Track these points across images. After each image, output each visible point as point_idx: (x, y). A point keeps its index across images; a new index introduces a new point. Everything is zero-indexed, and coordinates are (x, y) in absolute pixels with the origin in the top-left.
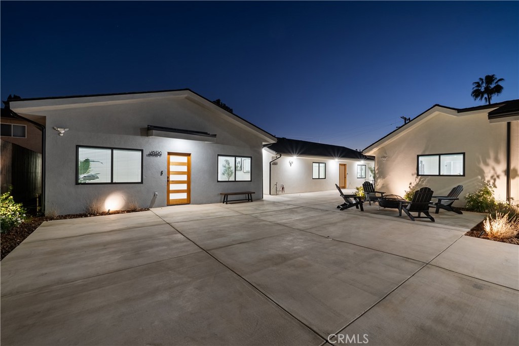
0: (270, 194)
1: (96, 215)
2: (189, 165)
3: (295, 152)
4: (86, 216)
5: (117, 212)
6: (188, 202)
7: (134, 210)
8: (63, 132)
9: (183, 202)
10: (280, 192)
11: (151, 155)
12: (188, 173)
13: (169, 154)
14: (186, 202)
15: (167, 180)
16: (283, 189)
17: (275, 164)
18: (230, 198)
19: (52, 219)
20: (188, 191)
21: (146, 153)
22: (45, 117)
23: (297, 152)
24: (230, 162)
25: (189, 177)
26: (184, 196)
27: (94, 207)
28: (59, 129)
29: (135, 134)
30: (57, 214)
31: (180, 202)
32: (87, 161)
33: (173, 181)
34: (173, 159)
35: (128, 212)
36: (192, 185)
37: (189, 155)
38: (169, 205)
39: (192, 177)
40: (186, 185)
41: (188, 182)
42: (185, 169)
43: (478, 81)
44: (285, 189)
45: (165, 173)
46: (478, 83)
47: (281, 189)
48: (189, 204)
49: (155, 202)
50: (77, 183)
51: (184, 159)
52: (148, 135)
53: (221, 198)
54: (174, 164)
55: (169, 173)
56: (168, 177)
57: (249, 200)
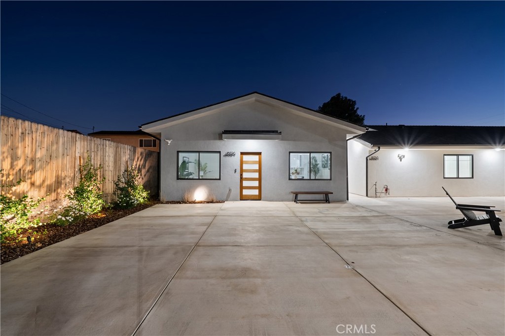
0: (367, 196)
1: (187, 203)
2: (260, 163)
3: (406, 143)
4: (180, 203)
5: (201, 202)
6: (259, 198)
7: (212, 202)
8: (170, 142)
9: (255, 198)
10: (383, 195)
11: (226, 155)
12: (260, 171)
13: (242, 154)
14: (258, 198)
15: (239, 177)
16: (386, 190)
17: (375, 159)
18: (300, 197)
19: (162, 203)
20: (260, 188)
21: (223, 154)
22: (161, 133)
23: (410, 143)
24: (317, 159)
25: (260, 175)
26: (256, 192)
27: (186, 197)
28: (167, 141)
30: (165, 200)
31: (252, 198)
32: (184, 162)
33: (246, 178)
34: (245, 158)
35: (208, 202)
36: (263, 182)
37: (259, 154)
38: (241, 199)
39: (263, 174)
40: (258, 182)
41: (260, 180)
42: (256, 167)
44: (391, 191)
45: (239, 170)
47: (384, 191)
48: (260, 200)
49: (231, 196)
50: (178, 179)
51: (256, 158)
52: (221, 138)
53: (292, 196)
54: (247, 163)
55: (242, 171)
56: (241, 175)
57: (327, 201)
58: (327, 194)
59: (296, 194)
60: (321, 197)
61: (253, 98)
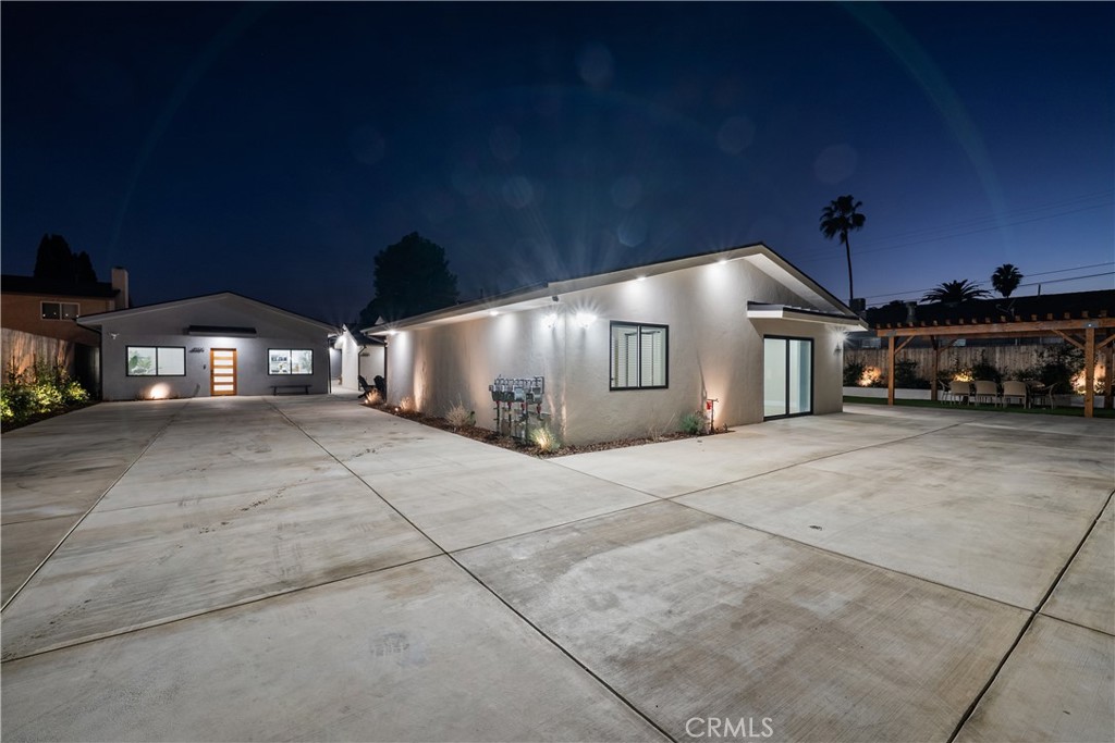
1: (143, 400)
2: (235, 359)
4: (134, 401)
5: (161, 399)
6: (235, 393)
7: (176, 398)
8: (115, 336)
9: (229, 393)
11: (194, 351)
12: (235, 367)
13: (212, 349)
14: (232, 393)
15: (210, 373)
20: (235, 383)
21: (188, 349)
22: (101, 325)
25: (235, 371)
26: (231, 388)
27: (141, 394)
28: (112, 334)
29: (178, 334)
30: (112, 397)
31: (226, 393)
32: (135, 358)
33: (217, 374)
34: (216, 354)
35: (171, 399)
36: (238, 377)
37: (234, 350)
38: (213, 395)
39: (238, 369)
40: (232, 378)
41: (235, 375)
42: (230, 363)
43: (828, 205)
45: (208, 366)
46: (829, 208)
48: (236, 395)
49: (197, 391)
50: (127, 375)
51: (231, 354)
52: (188, 334)
53: (272, 390)
54: (218, 358)
55: (213, 367)
56: (212, 371)
57: (307, 393)
58: (306, 387)
59: (275, 388)
60: (303, 390)
61: (225, 297)
